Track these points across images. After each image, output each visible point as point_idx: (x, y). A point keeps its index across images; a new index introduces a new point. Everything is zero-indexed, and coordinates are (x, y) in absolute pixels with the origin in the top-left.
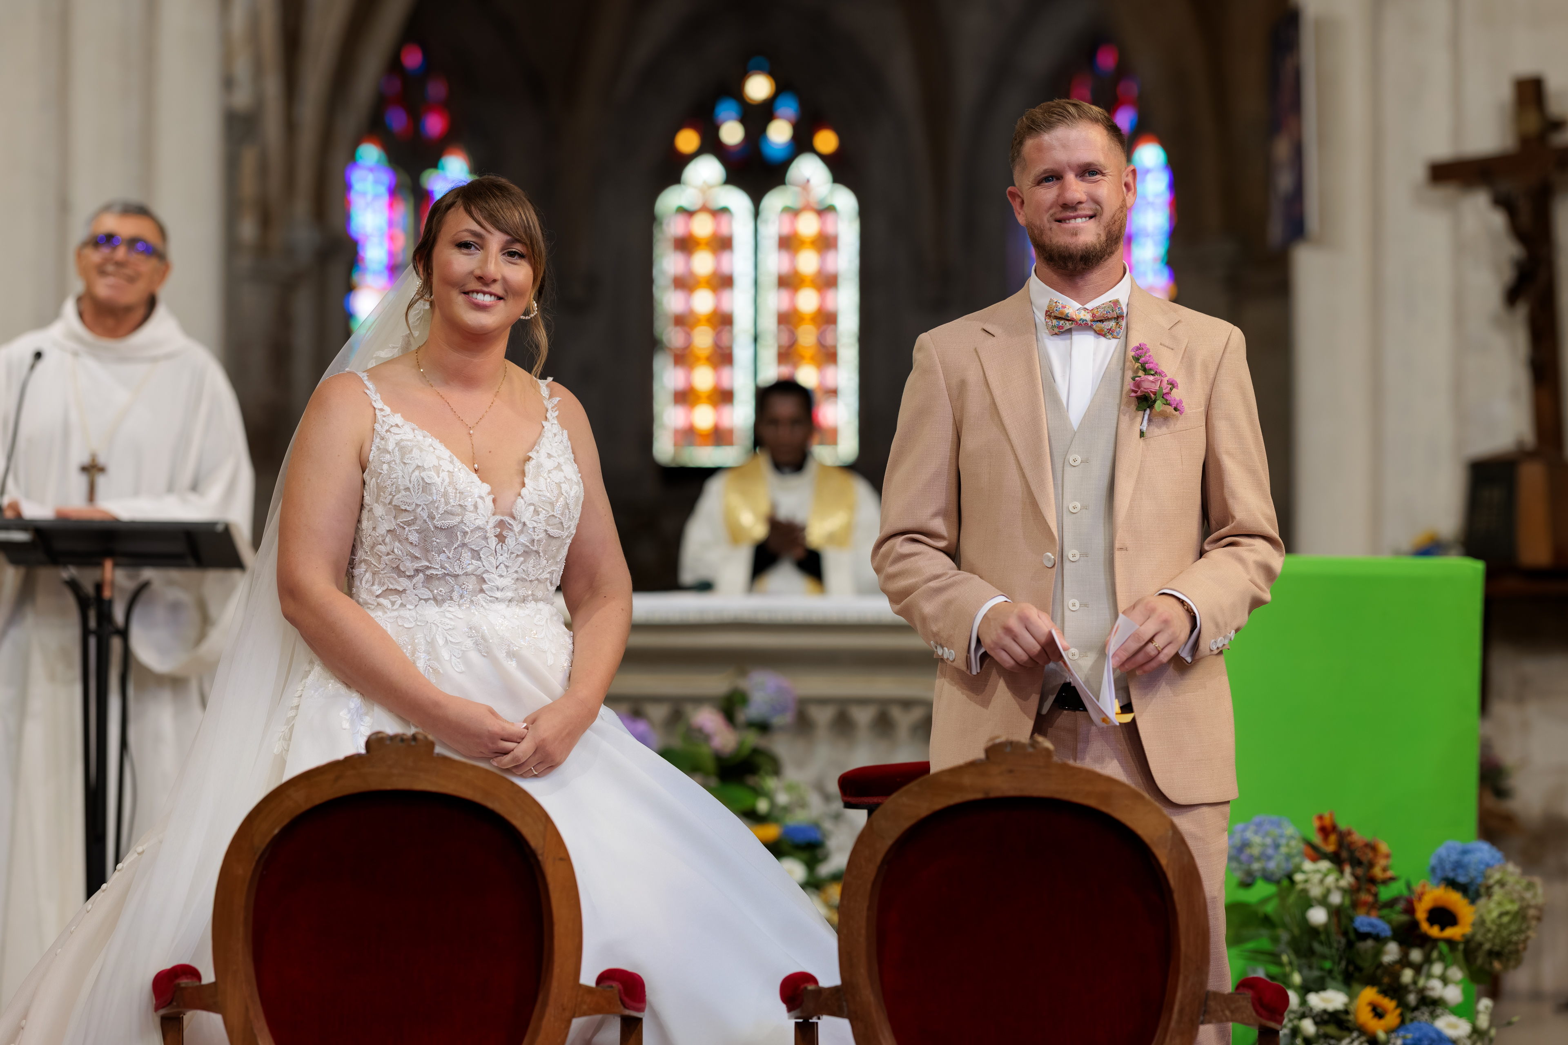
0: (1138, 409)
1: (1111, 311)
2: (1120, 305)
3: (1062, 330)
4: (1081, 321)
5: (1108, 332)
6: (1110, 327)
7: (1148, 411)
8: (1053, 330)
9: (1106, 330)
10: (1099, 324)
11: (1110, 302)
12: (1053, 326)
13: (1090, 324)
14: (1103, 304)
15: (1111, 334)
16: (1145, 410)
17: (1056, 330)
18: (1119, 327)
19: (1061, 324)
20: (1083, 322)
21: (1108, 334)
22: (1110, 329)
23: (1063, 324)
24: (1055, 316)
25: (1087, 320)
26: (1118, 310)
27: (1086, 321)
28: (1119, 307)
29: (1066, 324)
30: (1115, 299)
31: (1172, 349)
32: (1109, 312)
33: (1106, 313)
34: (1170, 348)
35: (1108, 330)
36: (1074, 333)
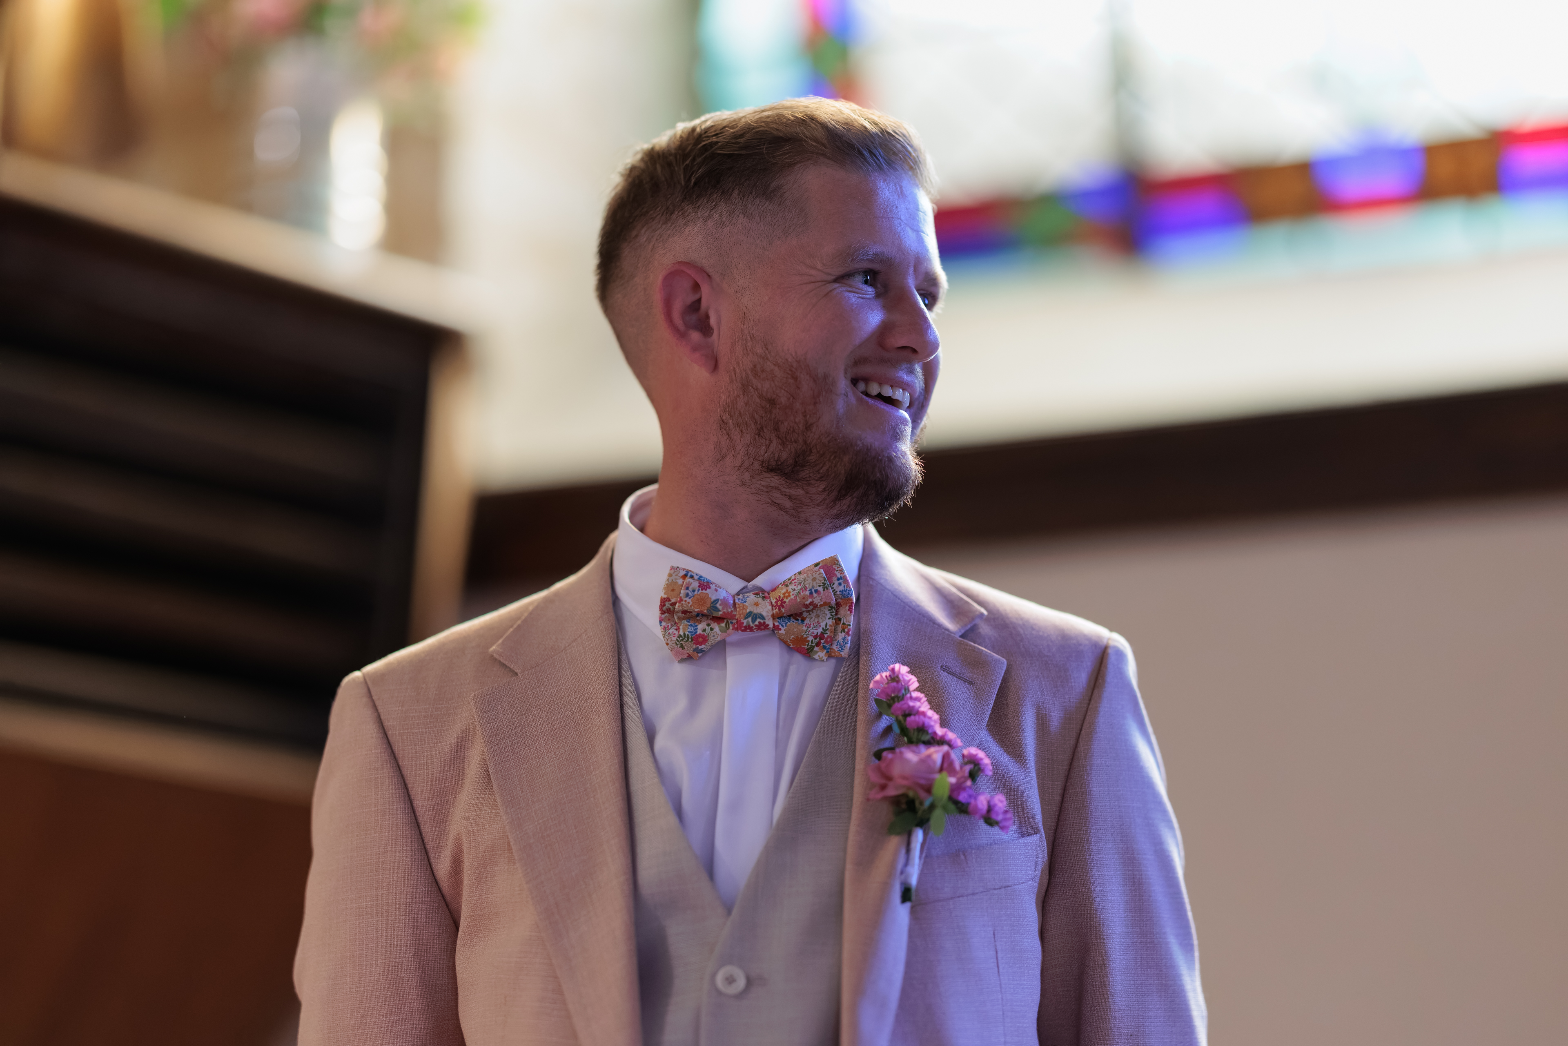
0: (892, 830)
1: (821, 589)
2: (842, 571)
3: (703, 646)
4: (750, 619)
5: (818, 644)
6: (820, 630)
7: (919, 835)
8: (682, 646)
9: (810, 638)
10: (792, 624)
11: (816, 565)
12: (680, 636)
13: (771, 626)
14: (800, 573)
15: (824, 647)
16: (909, 834)
17: (690, 647)
18: (843, 630)
19: (699, 631)
20: (754, 621)
21: (816, 649)
22: (822, 636)
23: (704, 630)
24: (684, 612)
25: (764, 614)
26: (836, 583)
27: (762, 617)
28: (839, 575)
29: (712, 629)
30: (827, 557)
31: (970, 683)
32: (816, 591)
33: (808, 593)
34: (965, 680)
35: (815, 637)
36: (729, 650)
